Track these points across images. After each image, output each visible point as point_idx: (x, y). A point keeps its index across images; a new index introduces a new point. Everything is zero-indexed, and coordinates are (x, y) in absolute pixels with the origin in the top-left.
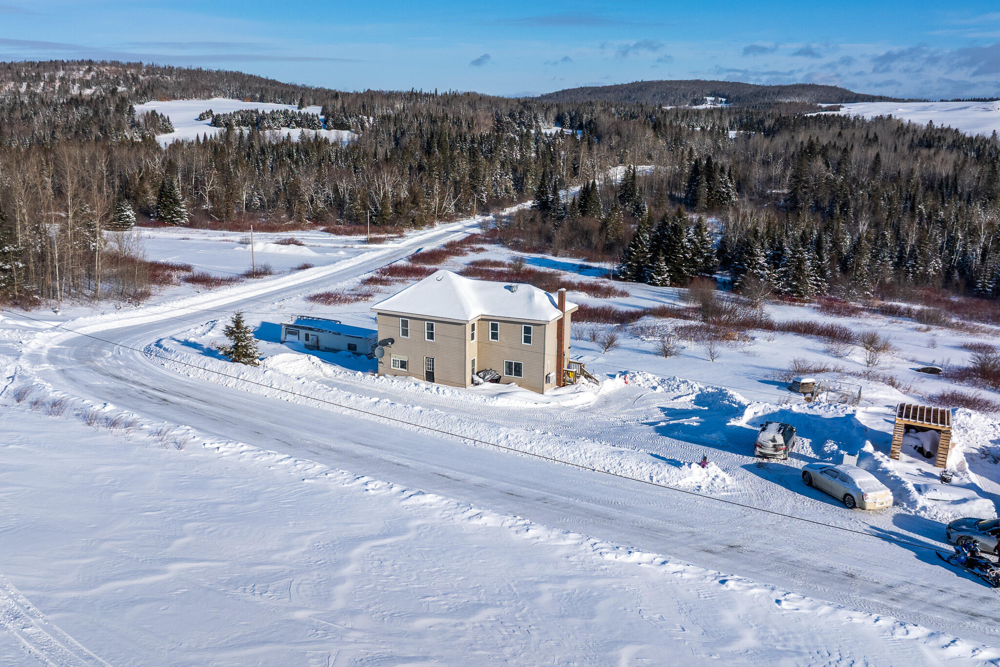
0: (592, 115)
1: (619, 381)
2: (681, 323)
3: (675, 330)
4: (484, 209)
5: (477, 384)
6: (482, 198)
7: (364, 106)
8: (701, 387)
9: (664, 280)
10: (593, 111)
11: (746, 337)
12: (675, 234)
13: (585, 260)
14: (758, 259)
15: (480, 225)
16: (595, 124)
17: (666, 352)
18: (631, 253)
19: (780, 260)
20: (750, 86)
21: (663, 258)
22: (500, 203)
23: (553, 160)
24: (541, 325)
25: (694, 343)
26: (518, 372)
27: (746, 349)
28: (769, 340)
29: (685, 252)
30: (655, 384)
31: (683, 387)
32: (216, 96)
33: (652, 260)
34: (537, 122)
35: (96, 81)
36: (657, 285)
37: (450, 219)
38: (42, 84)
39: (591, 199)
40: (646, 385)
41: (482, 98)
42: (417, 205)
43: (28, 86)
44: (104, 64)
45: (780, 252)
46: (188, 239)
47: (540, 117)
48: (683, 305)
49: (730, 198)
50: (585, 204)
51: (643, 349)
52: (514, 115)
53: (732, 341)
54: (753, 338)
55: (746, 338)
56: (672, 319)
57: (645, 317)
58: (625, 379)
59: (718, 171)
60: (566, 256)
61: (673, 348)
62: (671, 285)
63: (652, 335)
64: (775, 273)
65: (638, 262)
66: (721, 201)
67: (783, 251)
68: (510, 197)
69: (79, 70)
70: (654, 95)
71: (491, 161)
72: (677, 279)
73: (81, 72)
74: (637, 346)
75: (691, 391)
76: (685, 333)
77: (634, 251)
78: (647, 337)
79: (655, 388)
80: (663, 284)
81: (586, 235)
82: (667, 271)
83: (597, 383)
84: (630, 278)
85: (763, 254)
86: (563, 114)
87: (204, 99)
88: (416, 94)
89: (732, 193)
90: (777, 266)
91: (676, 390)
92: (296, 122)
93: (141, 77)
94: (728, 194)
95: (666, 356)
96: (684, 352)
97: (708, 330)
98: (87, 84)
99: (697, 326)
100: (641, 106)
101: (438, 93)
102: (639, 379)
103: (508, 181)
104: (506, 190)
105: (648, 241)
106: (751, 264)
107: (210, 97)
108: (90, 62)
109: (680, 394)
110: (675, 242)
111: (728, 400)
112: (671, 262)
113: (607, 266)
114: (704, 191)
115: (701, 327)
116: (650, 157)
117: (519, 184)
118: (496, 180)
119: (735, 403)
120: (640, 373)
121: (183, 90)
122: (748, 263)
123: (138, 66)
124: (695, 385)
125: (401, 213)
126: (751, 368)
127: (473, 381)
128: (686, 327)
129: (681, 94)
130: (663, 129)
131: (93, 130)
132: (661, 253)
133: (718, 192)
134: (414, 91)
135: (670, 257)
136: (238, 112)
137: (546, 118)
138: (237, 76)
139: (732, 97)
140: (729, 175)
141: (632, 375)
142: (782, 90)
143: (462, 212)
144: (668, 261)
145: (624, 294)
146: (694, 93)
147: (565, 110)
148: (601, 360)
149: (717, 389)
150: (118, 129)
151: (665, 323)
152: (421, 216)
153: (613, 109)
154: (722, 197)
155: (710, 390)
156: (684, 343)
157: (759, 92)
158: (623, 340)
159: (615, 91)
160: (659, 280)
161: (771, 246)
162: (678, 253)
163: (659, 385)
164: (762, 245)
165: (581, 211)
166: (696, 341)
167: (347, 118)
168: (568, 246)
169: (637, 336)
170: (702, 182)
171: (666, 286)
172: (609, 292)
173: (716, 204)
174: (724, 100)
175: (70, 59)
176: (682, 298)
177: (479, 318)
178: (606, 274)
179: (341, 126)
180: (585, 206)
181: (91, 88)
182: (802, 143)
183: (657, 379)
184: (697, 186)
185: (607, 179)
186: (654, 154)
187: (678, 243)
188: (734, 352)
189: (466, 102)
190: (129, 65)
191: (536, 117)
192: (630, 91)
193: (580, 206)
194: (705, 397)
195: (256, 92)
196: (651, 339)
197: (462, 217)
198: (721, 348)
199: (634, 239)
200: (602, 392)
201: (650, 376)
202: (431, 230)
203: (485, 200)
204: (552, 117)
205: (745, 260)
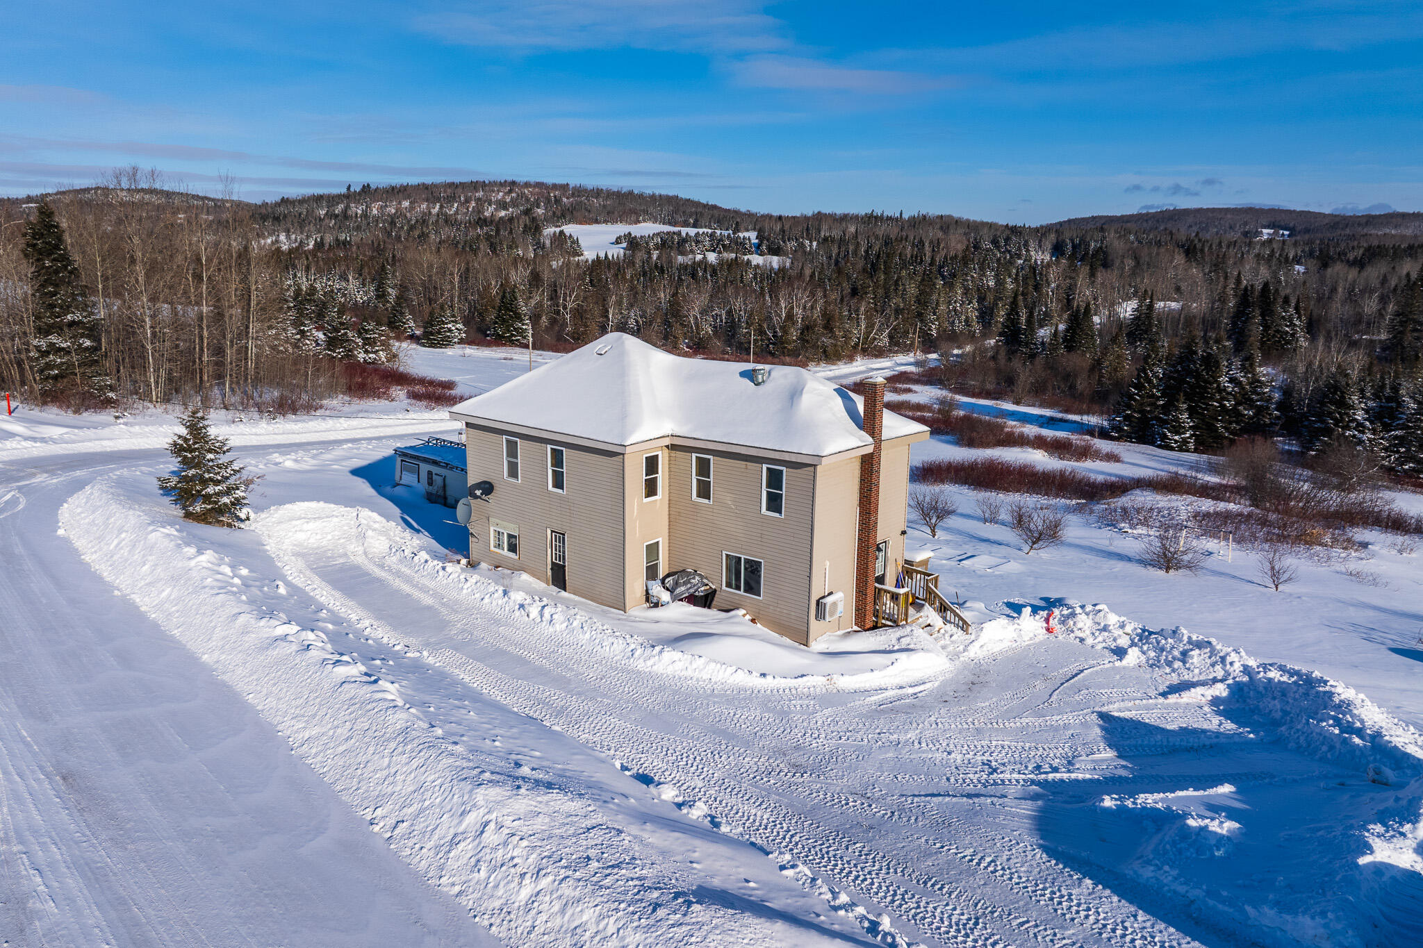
0: (1102, 243)
1: (1031, 626)
2: (1207, 505)
3: (1195, 517)
4: (929, 344)
5: (656, 605)
6: (930, 330)
7: (808, 229)
8: (1252, 663)
9: (1185, 441)
10: (1105, 238)
11: (1349, 540)
12: (1208, 369)
13: (1061, 412)
14: (1354, 414)
15: (917, 364)
16: (1105, 253)
17: (1169, 561)
18: (1131, 397)
19: (1393, 417)
20: (1324, 215)
21: (1185, 406)
22: (953, 338)
23: (1037, 287)
24: (807, 466)
25: (1232, 545)
26: (753, 587)
27: (1353, 566)
28: (1400, 552)
29: (1223, 399)
30: (1124, 642)
31: (1196, 657)
32: (644, 221)
33: (1166, 409)
34: (1028, 251)
35: (514, 203)
36: (1172, 449)
37: (880, 353)
38: (456, 205)
39: (1082, 330)
40: (1099, 642)
41: (958, 222)
42: (831, 330)
43: (441, 207)
44: (527, 185)
45: (1394, 405)
46: (511, 359)
47: (1032, 244)
48: (1213, 479)
49: (1297, 340)
50: (1073, 337)
51: (1119, 551)
52: (998, 242)
53: (1319, 548)
54: (1364, 545)
55: (1349, 544)
56: (1190, 498)
57: (1138, 492)
58: (1047, 620)
59: (1280, 300)
60: (1033, 405)
61: (1185, 553)
62: (1196, 451)
63: (1145, 523)
64: (1382, 438)
65: (1141, 412)
66: (1283, 345)
67: (1400, 404)
68: (970, 331)
69: (499, 191)
70: (1190, 226)
71: (950, 285)
72: (1207, 441)
73: (501, 194)
74: (1107, 542)
75: (1219, 672)
76: (1213, 525)
77: (1137, 394)
78: (1133, 527)
79: (1120, 652)
80: (1183, 447)
81: (1068, 378)
82: (1191, 428)
83: (964, 626)
84: (1128, 437)
85: (1363, 405)
86: (1064, 241)
87: (630, 224)
88: (876, 217)
89: (1300, 334)
90: (1387, 428)
91: (1177, 664)
92: (724, 246)
93: (565, 200)
94: (1293, 335)
95: (1168, 569)
96: (1209, 563)
97: (1264, 522)
98: (503, 205)
99: (1241, 514)
100: (1171, 233)
101: (904, 216)
102: (1084, 623)
103: (972, 310)
104: (967, 321)
105: (1161, 379)
106: (1342, 420)
107: (637, 222)
108: (513, 183)
109: (1187, 677)
110: (1206, 382)
111: (1338, 722)
112: (1198, 413)
113: (1093, 420)
114: (1256, 329)
115: (1250, 515)
116: (1178, 289)
117: (986, 316)
118: (955, 310)
119: (1360, 732)
120: (1089, 608)
121: (608, 213)
122: (1335, 419)
123: (564, 187)
124: (1233, 657)
125: (807, 341)
126: (1371, 613)
127: (648, 597)
128: (1217, 514)
129: (1227, 225)
130: (1199, 254)
131: (481, 246)
132: (1182, 399)
133: (1278, 331)
134: (875, 214)
135: (1197, 406)
136: (658, 234)
137: (1040, 247)
138: (673, 201)
139: (1298, 229)
140: (1297, 308)
141: (1066, 612)
142: (1370, 220)
143: (899, 346)
144: (1192, 412)
145: (1112, 457)
146: (1246, 224)
147: (1067, 237)
148: (1013, 567)
149: (1297, 673)
150: (510, 247)
151: (1174, 504)
152: (836, 345)
153: (1132, 237)
154: (1284, 339)
155: (1274, 674)
156: (1211, 544)
157: (1338, 223)
158: (1076, 529)
159: (1138, 220)
160: (1176, 442)
161: (1376, 396)
162: (1212, 399)
163: (1133, 644)
164: (1362, 391)
165: (1065, 347)
166: (1239, 543)
167: (784, 242)
168: (1038, 393)
169: (1112, 524)
170: (1254, 317)
171: (1188, 451)
172: (1084, 453)
173: (1277, 347)
174: (1286, 233)
175: (492, 180)
176: (1213, 469)
177: (667, 442)
178: (1091, 431)
179: (775, 251)
180: (1072, 339)
181: (508, 210)
182: (1408, 275)
183: (1129, 629)
184: (1245, 322)
185: (1112, 314)
186: (1183, 286)
187: (1211, 384)
188: (1323, 570)
189: (938, 226)
190: (555, 187)
191: (1026, 245)
192: (1158, 221)
193: (1065, 340)
194: (1260, 696)
195: (691, 217)
196: (1141, 530)
197: (896, 352)
198: (1294, 560)
199: (1139, 375)
200: (975, 652)
201: (1113, 619)
202: (848, 366)
203: (934, 333)
204: (1048, 245)
205: (1330, 414)
